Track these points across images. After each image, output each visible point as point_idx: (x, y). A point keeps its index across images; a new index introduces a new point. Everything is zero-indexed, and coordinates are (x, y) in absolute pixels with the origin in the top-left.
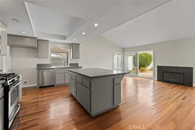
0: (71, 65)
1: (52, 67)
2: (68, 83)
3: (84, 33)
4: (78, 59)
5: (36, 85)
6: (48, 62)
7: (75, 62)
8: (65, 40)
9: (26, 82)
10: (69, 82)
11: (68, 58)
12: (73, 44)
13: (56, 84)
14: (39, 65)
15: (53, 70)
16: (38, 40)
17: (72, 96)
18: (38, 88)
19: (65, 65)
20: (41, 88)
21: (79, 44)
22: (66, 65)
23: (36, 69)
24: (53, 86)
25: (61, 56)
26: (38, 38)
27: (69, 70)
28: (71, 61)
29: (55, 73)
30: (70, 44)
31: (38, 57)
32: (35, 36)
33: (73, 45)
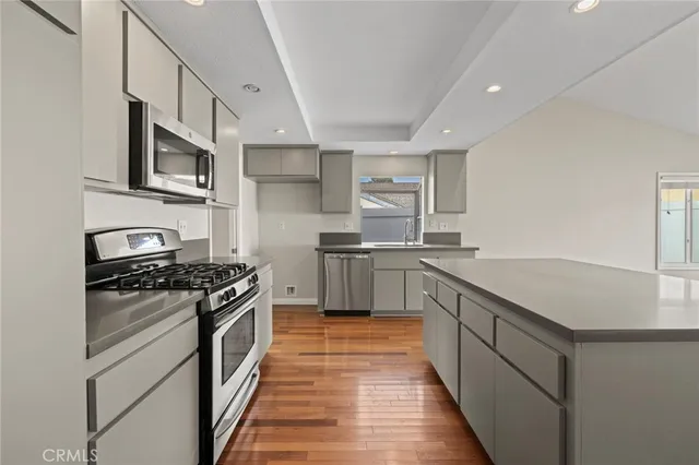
0: (429, 238)
1: (364, 245)
2: (420, 312)
3: (494, 89)
4: (460, 215)
5: (314, 301)
6: (351, 225)
7: (444, 226)
8: (408, 140)
9: (292, 288)
10: (421, 308)
11: (417, 213)
12: (437, 153)
13: (376, 308)
14: (324, 238)
15: (366, 256)
16: (323, 154)
17: (433, 377)
18: (321, 313)
19: (407, 240)
20: (329, 313)
21: (464, 152)
22: (409, 241)
23: (316, 249)
24: (366, 313)
25: (396, 204)
26: (322, 148)
27: (421, 262)
28: (429, 223)
29: (373, 266)
30: (427, 157)
31: (321, 211)
32: (313, 140)
33: (440, 157)
